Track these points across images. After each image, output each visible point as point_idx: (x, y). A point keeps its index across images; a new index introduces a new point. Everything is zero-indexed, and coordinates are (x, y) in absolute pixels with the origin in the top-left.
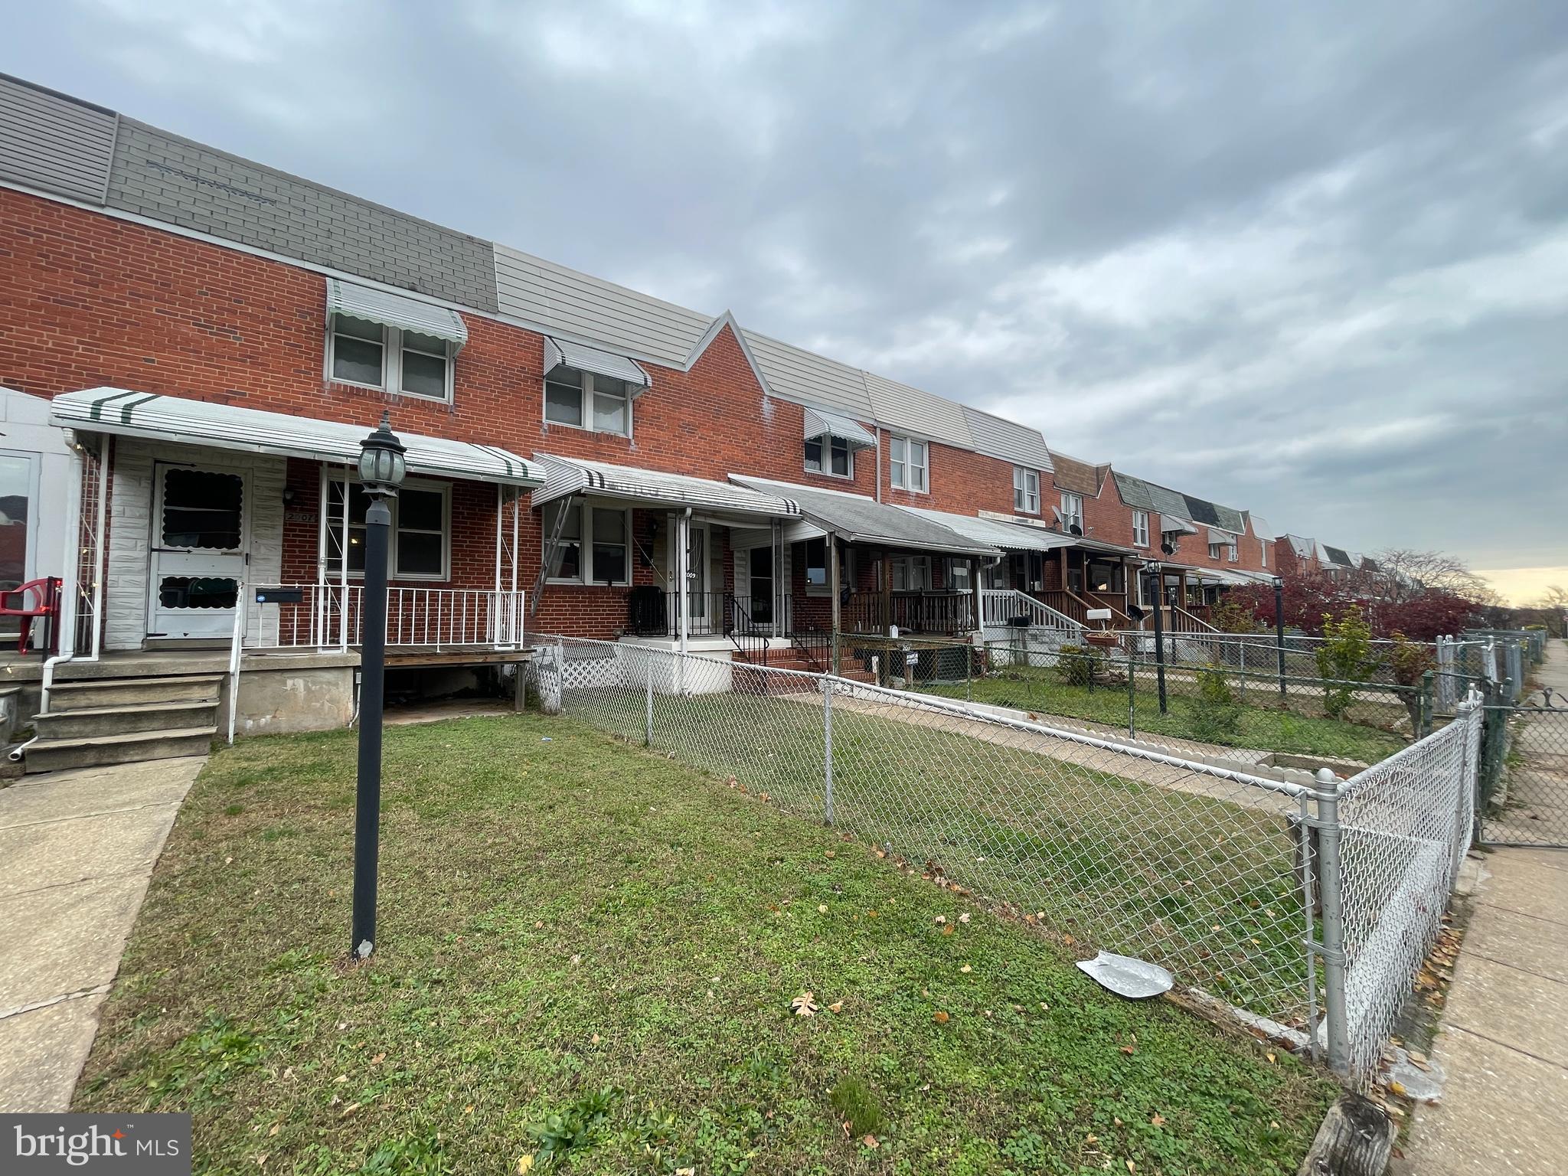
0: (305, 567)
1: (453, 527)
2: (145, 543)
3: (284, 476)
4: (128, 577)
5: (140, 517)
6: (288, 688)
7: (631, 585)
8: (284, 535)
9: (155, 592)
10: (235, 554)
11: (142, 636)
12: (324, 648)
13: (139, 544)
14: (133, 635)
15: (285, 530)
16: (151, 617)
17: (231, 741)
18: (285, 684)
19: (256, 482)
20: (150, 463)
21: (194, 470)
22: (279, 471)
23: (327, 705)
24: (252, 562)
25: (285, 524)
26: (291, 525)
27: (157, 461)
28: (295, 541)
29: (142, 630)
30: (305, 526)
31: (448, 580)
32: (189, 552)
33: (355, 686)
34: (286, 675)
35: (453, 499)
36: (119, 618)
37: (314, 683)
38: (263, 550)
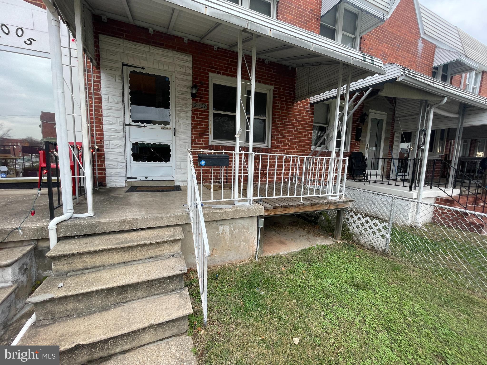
0: (202, 138)
1: (273, 114)
2: (121, 120)
3: (190, 78)
4: (115, 142)
5: (117, 103)
6: (220, 232)
7: (349, 151)
8: (192, 117)
9: (129, 152)
10: (168, 129)
11: (125, 179)
12: (239, 201)
13: (119, 121)
14: (120, 178)
15: (193, 114)
16: (128, 167)
17: (205, 319)
18: (218, 230)
19: (177, 82)
20: (119, 65)
21: (144, 72)
22: (188, 74)
23: (242, 243)
24: (177, 134)
25: (192, 110)
26: (195, 110)
27: (124, 65)
28: (197, 121)
29: (124, 175)
30: (202, 111)
31: (270, 147)
32: (145, 126)
33: (258, 228)
34: (218, 223)
35: (274, 97)
36: (112, 168)
37: (235, 229)
38: (182, 126)
